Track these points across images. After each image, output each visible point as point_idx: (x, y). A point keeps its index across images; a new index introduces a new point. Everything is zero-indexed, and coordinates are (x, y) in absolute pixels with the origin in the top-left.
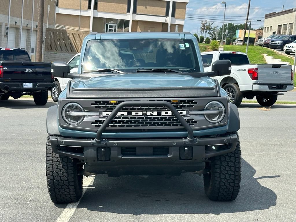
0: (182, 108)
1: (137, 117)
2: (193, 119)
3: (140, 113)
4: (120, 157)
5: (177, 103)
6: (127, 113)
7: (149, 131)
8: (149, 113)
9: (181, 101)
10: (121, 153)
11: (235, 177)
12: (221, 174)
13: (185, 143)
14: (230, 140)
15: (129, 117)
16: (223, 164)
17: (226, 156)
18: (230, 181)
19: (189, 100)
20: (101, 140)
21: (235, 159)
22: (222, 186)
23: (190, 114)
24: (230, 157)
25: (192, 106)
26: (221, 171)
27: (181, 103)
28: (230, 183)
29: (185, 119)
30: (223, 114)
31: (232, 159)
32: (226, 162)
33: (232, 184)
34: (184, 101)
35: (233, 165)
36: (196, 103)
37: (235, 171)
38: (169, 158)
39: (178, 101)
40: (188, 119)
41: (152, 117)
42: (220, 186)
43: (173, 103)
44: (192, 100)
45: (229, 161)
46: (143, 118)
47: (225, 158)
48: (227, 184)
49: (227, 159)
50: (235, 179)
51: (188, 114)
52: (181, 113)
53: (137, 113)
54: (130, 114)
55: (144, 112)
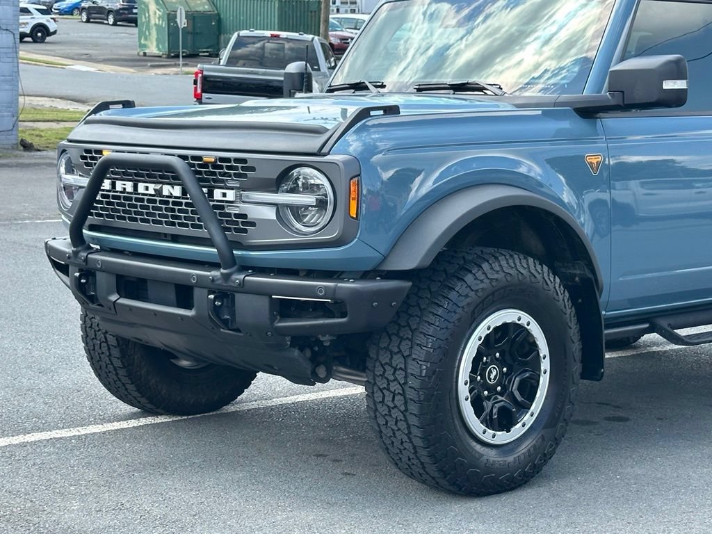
0: (223, 181)
1: (146, 197)
2: (245, 216)
3: (152, 188)
4: (114, 298)
5: (215, 166)
6: (131, 184)
7: (175, 238)
8: (166, 190)
9: (222, 160)
10: (115, 289)
11: (406, 403)
12: (376, 389)
13: (213, 280)
14: (335, 289)
15: (134, 196)
16: (381, 358)
17: (394, 334)
18: (395, 413)
19: (237, 160)
20: (80, 248)
21: (411, 348)
22: (383, 429)
23: (243, 199)
24: (402, 339)
25: (245, 176)
26: (374, 379)
27: (221, 167)
28: (397, 421)
29: (230, 214)
30: (330, 208)
31: (405, 346)
32: (388, 354)
33: (402, 425)
34: (227, 160)
35: (403, 367)
36: (253, 169)
37: (406, 383)
38: (192, 318)
39: (216, 162)
40: (237, 216)
41: (171, 200)
42: (379, 425)
43: (205, 165)
44: (244, 161)
45: (397, 350)
46: (155, 201)
47: (390, 339)
48: (391, 424)
49: (392, 344)
50: (406, 410)
51: (239, 199)
52: (224, 195)
53: (147, 188)
54: (135, 187)
55: (158, 187)
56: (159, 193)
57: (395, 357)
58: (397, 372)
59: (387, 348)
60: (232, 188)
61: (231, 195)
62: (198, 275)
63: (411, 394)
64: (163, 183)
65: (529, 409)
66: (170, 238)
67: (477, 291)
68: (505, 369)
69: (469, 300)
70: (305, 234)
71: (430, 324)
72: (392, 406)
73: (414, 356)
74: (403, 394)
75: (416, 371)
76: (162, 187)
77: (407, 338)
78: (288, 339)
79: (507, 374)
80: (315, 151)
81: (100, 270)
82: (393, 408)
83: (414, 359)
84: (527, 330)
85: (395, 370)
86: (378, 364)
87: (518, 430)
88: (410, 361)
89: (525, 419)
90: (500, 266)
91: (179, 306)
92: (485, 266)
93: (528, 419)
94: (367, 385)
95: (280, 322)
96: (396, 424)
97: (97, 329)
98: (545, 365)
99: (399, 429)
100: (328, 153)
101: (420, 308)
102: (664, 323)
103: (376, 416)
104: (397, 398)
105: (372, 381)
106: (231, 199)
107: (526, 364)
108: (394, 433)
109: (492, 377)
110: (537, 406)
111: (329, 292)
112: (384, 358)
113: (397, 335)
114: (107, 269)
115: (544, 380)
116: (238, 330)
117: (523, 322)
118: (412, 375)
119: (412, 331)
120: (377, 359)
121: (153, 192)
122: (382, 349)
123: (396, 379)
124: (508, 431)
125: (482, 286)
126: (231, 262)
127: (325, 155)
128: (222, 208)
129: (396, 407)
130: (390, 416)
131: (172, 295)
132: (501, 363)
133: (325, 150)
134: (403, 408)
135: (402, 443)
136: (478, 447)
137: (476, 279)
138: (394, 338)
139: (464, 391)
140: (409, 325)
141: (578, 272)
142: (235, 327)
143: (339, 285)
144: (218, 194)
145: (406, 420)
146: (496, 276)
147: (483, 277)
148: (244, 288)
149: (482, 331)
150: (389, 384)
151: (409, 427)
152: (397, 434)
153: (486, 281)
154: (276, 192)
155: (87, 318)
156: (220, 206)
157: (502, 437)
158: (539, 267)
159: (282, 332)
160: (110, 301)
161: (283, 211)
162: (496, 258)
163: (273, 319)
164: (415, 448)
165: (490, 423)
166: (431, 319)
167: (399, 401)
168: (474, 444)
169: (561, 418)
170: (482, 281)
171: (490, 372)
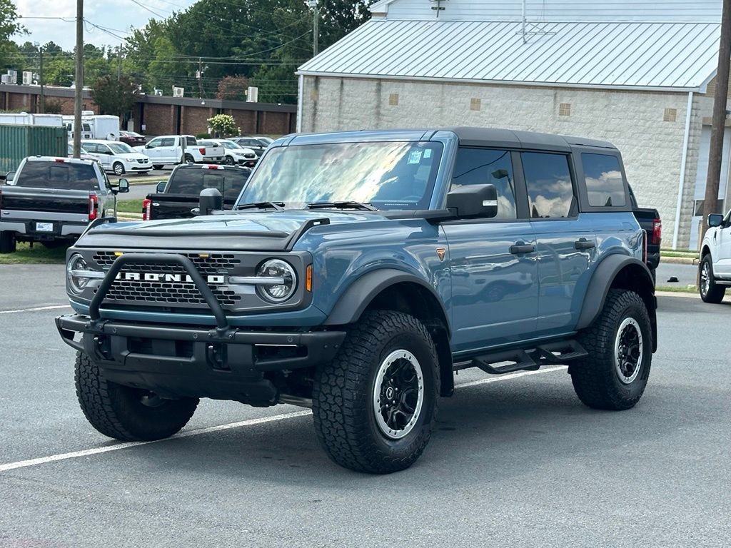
0: (214, 270)
1: (151, 283)
2: (233, 293)
3: (156, 277)
4: (125, 353)
5: (208, 259)
6: (138, 274)
7: (173, 310)
8: (168, 277)
9: (214, 256)
10: (126, 347)
11: (344, 418)
12: (321, 410)
13: (211, 336)
14: (300, 337)
15: (141, 283)
16: (323, 390)
17: (330, 374)
18: (336, 426)
19: (226, 256)
20: (97, 320)
21: (344, 382)
22: (327, 436)
23: (231, 281)
24: (337, 376)
25: (233, 266)
26: (319, 404)
27: (214, 261)
28: (337, 430)
29: (221, 292)
30: (294, 286)
31: (340, 381)
32: (328, 387)
33: (342, 433)
34: (219, 256)
35: (340, 394)
36: (239, 261)
37: (343, 405)
38: (193, 363)
39: (209, 257)
40: (226, 292)
41: (172, 284)
42: (323, 434)
43: (202, 260)
44: (232, 256)
45: (334, 384)
46: (159, 286)
47: (329, 378)
48: (333, 432)
49: (330, 380)
50: (344, 422)
51: (227, 281)
52: (216, 279)
53: (152, 277)
54: (142, 277)
55: (162, 275)
56: (162, 280)
57: (334, 389)
58: (336, 399)
59: (327, 383)
60: (221, 275)
61: (221, 279)
62: (198, 333)
63: (347, 412)
64: (166, 273)
65: (413, 413)
66: (169, 310)
67: (381, 341)
68: (396, 389)
69: (377, 347)
70: (275, 303)
71: (355, 365)
72: (334, 420)
73: (347, 387)
74: (342, 413)
75: (349, 397)
76: (165, 276)
77: (341, 376)
78: (263, 373)
79: (398, 392)
80: (283, 249)
81: (116, 335)
82: (335, 422)
83: (347, 389)
84: (409, 362)
85: (335, 397)
86: (321, 394)
87: (409, 428)
88: (345, 391)
89: (412, 420)
90: (393, 323)
91: (179, 355)
92: (384, 324)
93: (414, 420)
94: (313, 408)
95: (259, 361)
96: (337, 432)
97: (91, 386)
98: (421, 384)
99: (339, 436)
100: (291, 250)
101: (352, 344)
102: (481, 359)
103: (321, 429)
104: (337, 415)
105: (318, 406)
106: (222, 282)
107: (409, 384)
108: (335, 439)
109: (390, 395)
110: (417, 411)
111: (295, 340)
112: (326, 389)
113: (334, 374)
114: (121, 334)
115: (421, 394)
116: (228, 369)
117: (407, 357)
118: (347, 399)
119: (344, 371)
120: (320, 391)
121: (157, 279)
122: (323, 384)
123: (336, 403)
124: (403, 429)
125: (384, 337)
126: (224, 323)
127: (289, 251)
128: (215, 288)
129: (336, 421)
130: (333, 427)
131: (173, 348)
132: (394, 385)
133: (289, 248)
134: (342, 422)
135: (341, 444)
136: (387, 442)
137: (380, 333)
138: (331, 376)
139: (377, 406)
140: (341, 367)
141: (436, 325)
142: (226, 366)
143: (303, 335)
144: (210, 279)
145: (344, 429)
146: (391, 330)
147: (383, 331)
148: (234, 340)
149: (385, 366)
150: (330, 407)
151: (346, 433)
152: (337, 439)
153: (386, 333)
154: (255, 275)
155: (81, 379)
156: (213, 287)
157: (400, 434)
158: (413, 320)
159: (259, 368)
160: (122, 356)
161: (260, 289)
162: (390, 318)
163: (254, 360)
164: (350, 446)
165: (392, 425)
166: (356, 362)
167: (339, 417)
168: (385, 440)
169: (432, 418)
170: (383, 334)
171: (389, 392)
